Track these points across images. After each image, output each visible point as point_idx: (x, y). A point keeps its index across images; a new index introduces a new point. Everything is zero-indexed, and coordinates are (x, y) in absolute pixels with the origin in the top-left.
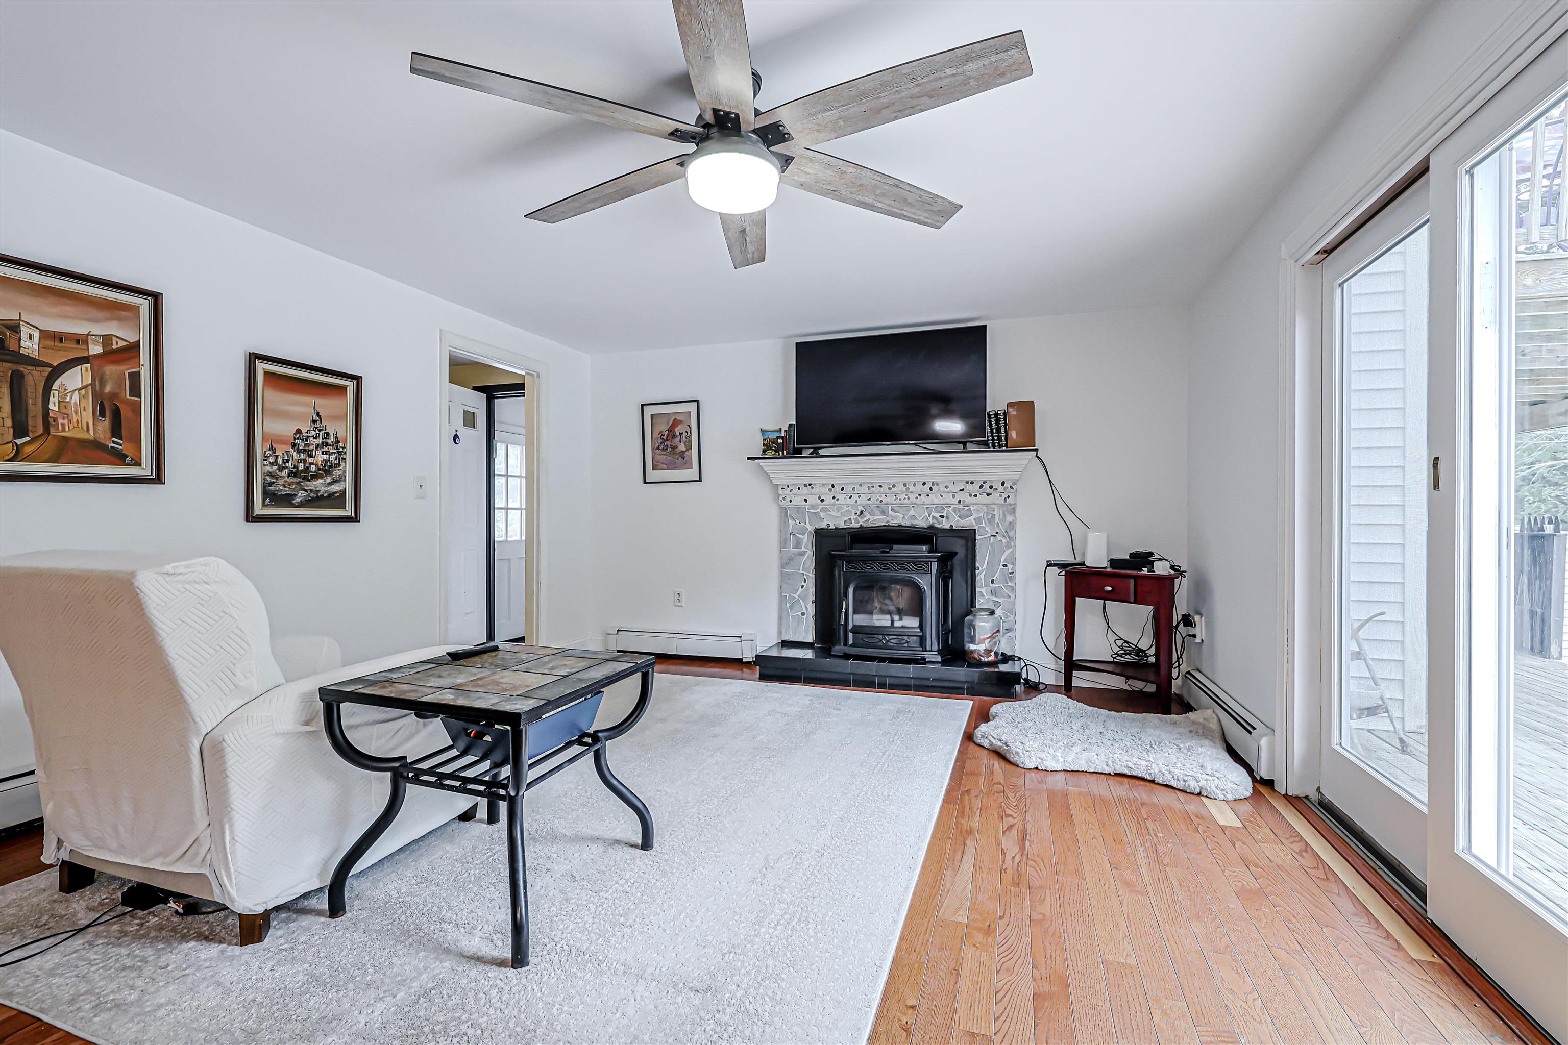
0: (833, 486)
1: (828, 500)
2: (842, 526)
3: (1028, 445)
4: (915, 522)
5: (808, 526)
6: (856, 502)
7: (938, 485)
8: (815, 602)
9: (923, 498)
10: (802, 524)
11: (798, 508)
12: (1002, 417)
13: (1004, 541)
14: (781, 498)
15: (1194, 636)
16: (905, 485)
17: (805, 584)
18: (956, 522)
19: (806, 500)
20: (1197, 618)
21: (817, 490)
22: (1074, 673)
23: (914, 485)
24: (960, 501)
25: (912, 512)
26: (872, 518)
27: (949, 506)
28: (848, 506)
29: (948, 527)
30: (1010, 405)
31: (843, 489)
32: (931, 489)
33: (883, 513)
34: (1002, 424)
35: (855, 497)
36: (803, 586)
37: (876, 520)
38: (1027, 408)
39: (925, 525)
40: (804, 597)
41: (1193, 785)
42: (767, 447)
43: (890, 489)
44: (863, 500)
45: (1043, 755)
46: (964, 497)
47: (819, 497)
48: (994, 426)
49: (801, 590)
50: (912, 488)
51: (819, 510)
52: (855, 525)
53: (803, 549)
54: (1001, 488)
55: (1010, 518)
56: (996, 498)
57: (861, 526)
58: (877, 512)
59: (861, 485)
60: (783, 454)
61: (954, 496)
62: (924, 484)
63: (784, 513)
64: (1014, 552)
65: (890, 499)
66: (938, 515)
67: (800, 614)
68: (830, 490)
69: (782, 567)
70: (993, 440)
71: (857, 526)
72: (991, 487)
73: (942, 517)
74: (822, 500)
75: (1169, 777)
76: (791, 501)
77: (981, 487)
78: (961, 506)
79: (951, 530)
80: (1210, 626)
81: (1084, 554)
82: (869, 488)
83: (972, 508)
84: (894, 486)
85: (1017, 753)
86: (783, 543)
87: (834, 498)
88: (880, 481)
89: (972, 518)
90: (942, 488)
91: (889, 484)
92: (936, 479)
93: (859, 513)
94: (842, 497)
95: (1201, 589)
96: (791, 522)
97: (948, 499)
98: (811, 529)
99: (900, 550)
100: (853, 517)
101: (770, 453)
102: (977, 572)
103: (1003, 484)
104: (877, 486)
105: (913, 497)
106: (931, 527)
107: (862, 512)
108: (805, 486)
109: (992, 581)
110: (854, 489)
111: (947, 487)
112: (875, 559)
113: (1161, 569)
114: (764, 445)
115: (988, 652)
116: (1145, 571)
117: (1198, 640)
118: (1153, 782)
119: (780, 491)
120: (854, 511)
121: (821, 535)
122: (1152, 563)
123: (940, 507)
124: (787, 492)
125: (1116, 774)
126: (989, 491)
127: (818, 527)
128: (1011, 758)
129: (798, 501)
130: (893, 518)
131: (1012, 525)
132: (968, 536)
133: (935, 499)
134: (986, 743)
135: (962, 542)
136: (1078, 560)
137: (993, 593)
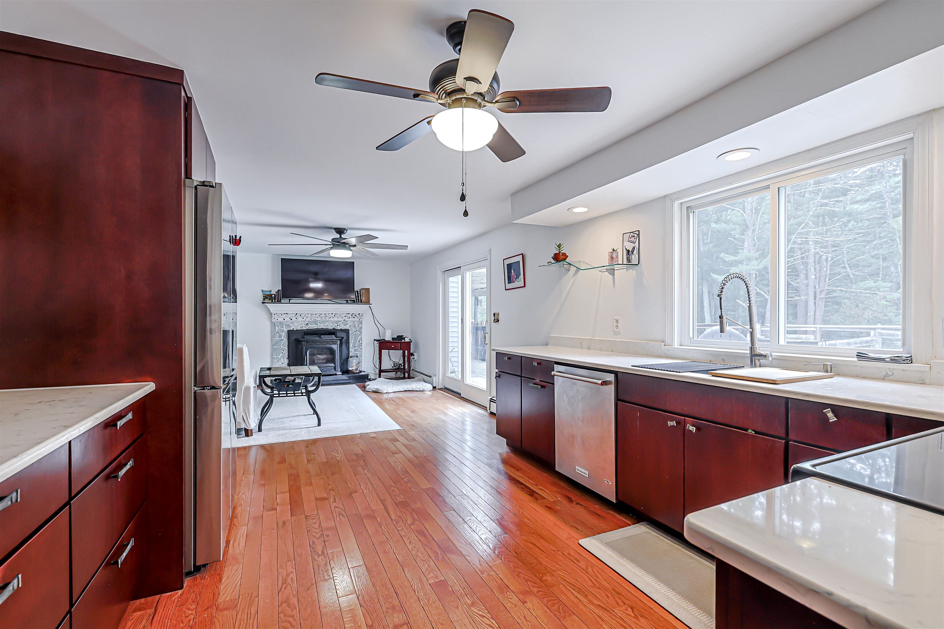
0: (296, 314)
1: (294, 319)
2: (299, 329)
3: (368, 302)
4: (328, 327)
5: (284, 329)
6: (306, 320)
7: (337, 314)
8: (288, 358)
9: (331, 319)
10: (282, 328)
11: (281, 323)
12: (359, 292)
13: (359, 333)
14: (273, 318)
15: (414, 358)
16: (325, 314)
17: (283, 352)
18: (343, 327)
19: (284, 319)
20: (415, 353)
21: (289, 316)
22: (382, 374)
23: (329, 314)
24: (344, 320)
25: (327, 324)
26: (311, 326)
27: (340, 321)
28: (302, 321)
29: (340, 329)
30: (362, 289)
31: (300, 315)
32: (335, 316)
33: (316, 324)
34: (359, 295)
35: (305, 318)
36: (282, 353)
37: (313, 327)
38: (368, 290)
39: (332, 328)
40: (283, 357)
41: (422, 389)
42: (265, 297)
43: (319, 315)
44: (309, 319)
45: (388, 389)
46: (346, 319)
47: (290, 318)
48: (357, 295)
49: (281, 354)
50: (327, 315)
51: (289, 323)
52: (304, 328)
53: (282, 338)
54: (358, 316)
55: (360, 326)
56: (356, 319)
57: (307, 329)
58: (313, 324)
59: (308, 314)
60: (275, 301)
61: (342, 318)
62: (332, 314)
63: (273, 325)
64: (361, 337)
65: (319, 319)
66: (336, 325)
67: (281, 363)
68: (295, 316)
69: (273, 345)
70: (356, 300)
71: (306, 329)
72: (355, 315)
73: (338, 325)
74: (291, 319)
75: (416, 389)
76: (277, 320)
77: (352, 315)
78: (344, 322)
79: (341, 330)
80: (418, 355)
81: (384, 336)
82: (311, 315)
83: (348, 322)
84: (321, 314)
85: (381, 390)
86: (273, 336)
87: (296, 318)
88: (316, 313)
89: (348, 326)
90: (339, 315)
91: (319, 314)
92: (336, 313)
93: (306, 324)
94: (300, 319)
95: (416, 345)
96: (277, 328)
97: (340, 319)
98: (286, 330)
99: (324, 337)
100: (304, 326)
101: (267, 301)
102: (350, 344)
103: (359, 314)
104: (314, 315)
105: (327, 318)
106: (334, 329)
107: (307, 324)
108: (285, 314)
109: (355, 347)
110: (305, 315)
111: (340, 315)
112: (317, 341)
113: (407, 340)
114: (264, 297)
115: (357, 369)
116: (403, 341)
117: (415, 360)
118: (413, 391)
119: (273, 316)
120: (304, 323)
121: (290, 333)
122: (404, 338)
123: (337, 322)
124: (276, 316)
125: (405, 391)
126: (354, 316)
127: (289, 329)
128: (380, 392)
129: (281, 320)
130: (320, 326)
131: (361, 328)
132: (347, 331)
133: (336, 319)
134: (370, 390)
135: (345, 334)
136: (382, 338)
137: (355, 351)
